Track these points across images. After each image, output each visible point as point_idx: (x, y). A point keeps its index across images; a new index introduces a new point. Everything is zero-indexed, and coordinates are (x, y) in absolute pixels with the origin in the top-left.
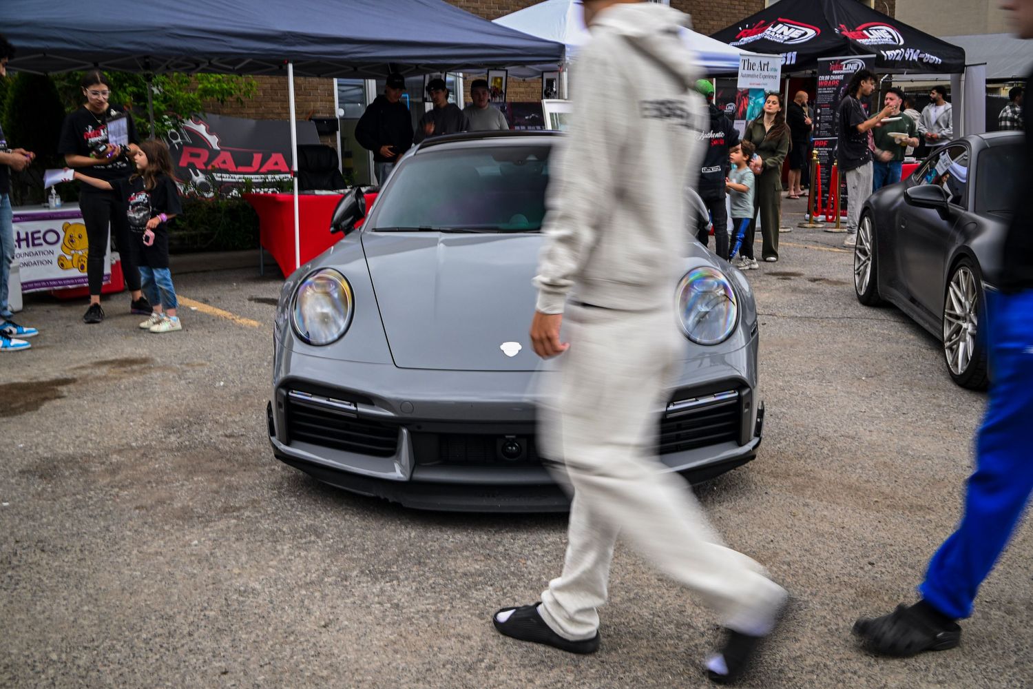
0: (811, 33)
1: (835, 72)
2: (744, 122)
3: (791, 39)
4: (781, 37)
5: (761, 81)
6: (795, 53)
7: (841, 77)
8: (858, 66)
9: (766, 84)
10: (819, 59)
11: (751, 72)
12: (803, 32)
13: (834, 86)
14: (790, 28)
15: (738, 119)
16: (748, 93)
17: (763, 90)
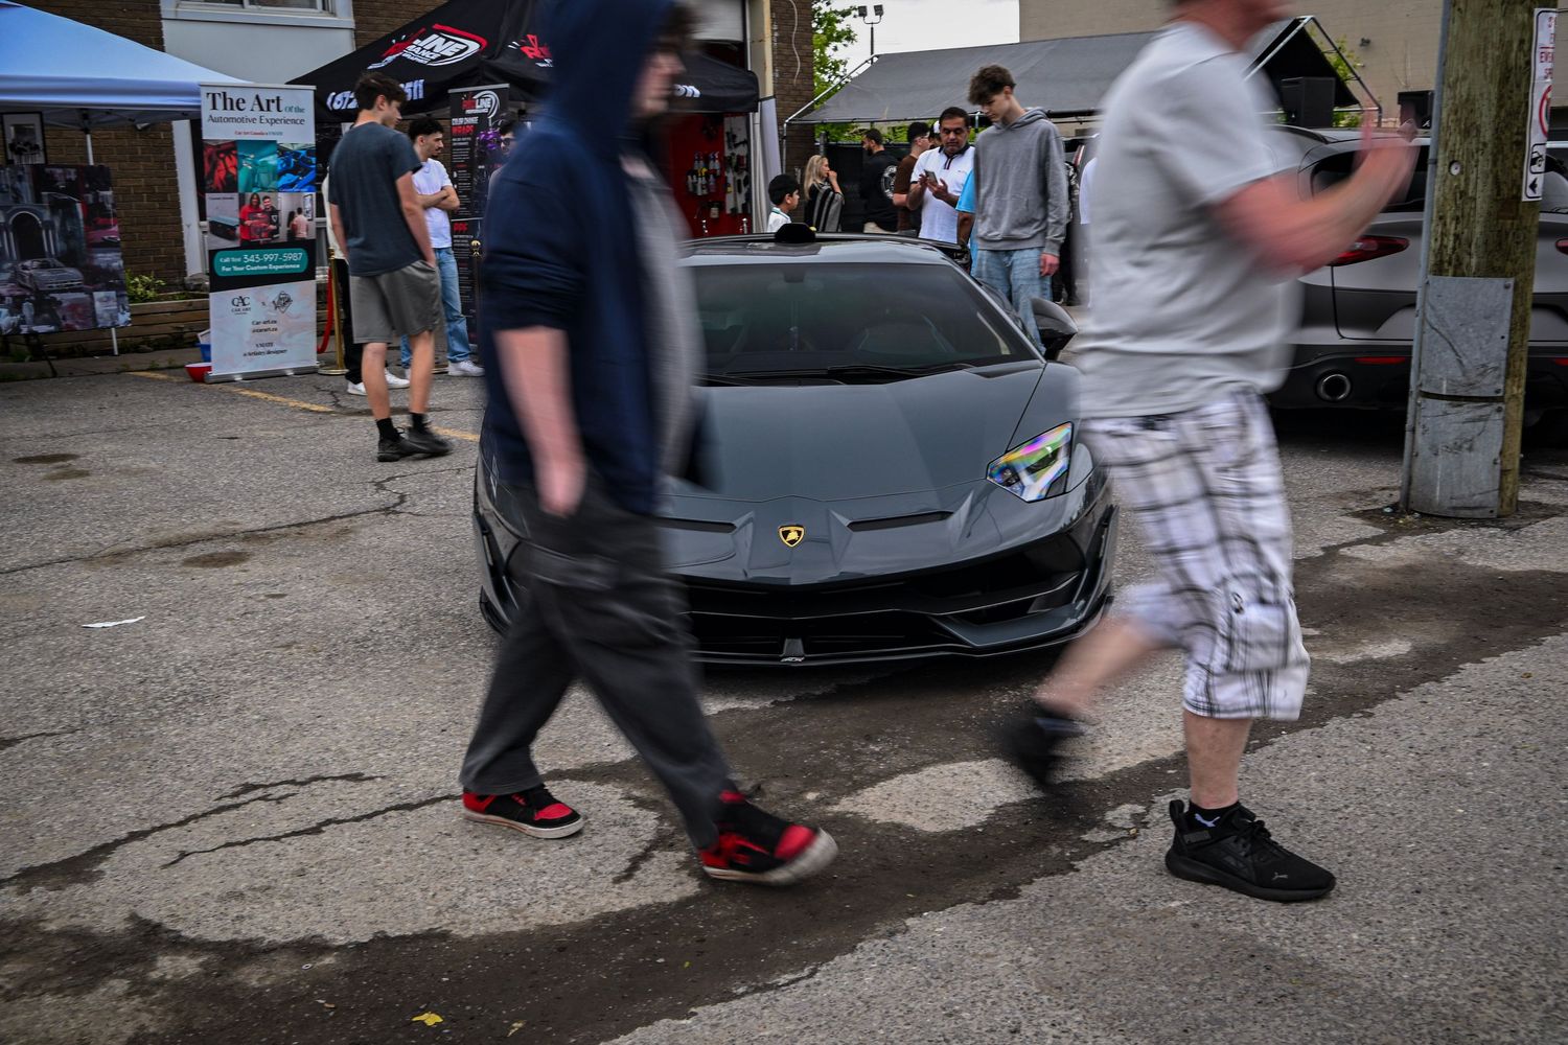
0: (474, 47)
1: (468, 112)
2: (236, 196)
3: (443, 57)
4: (428, 54)
5: (267, 128)
6: (422, 81)
7: (474, 120)
8: (491, 101)
9: (281, 133)
10: (450, 91)
11: (236, 114)
12: (463, 47)
13: (468, 136)
14: (448, 40)
15: (217, 191)
16: (235, 149)
17: (275, 142)
